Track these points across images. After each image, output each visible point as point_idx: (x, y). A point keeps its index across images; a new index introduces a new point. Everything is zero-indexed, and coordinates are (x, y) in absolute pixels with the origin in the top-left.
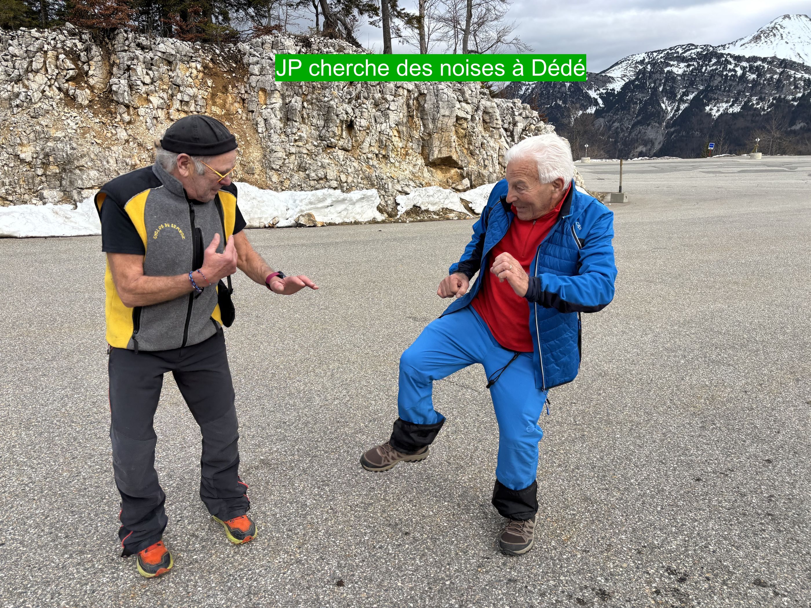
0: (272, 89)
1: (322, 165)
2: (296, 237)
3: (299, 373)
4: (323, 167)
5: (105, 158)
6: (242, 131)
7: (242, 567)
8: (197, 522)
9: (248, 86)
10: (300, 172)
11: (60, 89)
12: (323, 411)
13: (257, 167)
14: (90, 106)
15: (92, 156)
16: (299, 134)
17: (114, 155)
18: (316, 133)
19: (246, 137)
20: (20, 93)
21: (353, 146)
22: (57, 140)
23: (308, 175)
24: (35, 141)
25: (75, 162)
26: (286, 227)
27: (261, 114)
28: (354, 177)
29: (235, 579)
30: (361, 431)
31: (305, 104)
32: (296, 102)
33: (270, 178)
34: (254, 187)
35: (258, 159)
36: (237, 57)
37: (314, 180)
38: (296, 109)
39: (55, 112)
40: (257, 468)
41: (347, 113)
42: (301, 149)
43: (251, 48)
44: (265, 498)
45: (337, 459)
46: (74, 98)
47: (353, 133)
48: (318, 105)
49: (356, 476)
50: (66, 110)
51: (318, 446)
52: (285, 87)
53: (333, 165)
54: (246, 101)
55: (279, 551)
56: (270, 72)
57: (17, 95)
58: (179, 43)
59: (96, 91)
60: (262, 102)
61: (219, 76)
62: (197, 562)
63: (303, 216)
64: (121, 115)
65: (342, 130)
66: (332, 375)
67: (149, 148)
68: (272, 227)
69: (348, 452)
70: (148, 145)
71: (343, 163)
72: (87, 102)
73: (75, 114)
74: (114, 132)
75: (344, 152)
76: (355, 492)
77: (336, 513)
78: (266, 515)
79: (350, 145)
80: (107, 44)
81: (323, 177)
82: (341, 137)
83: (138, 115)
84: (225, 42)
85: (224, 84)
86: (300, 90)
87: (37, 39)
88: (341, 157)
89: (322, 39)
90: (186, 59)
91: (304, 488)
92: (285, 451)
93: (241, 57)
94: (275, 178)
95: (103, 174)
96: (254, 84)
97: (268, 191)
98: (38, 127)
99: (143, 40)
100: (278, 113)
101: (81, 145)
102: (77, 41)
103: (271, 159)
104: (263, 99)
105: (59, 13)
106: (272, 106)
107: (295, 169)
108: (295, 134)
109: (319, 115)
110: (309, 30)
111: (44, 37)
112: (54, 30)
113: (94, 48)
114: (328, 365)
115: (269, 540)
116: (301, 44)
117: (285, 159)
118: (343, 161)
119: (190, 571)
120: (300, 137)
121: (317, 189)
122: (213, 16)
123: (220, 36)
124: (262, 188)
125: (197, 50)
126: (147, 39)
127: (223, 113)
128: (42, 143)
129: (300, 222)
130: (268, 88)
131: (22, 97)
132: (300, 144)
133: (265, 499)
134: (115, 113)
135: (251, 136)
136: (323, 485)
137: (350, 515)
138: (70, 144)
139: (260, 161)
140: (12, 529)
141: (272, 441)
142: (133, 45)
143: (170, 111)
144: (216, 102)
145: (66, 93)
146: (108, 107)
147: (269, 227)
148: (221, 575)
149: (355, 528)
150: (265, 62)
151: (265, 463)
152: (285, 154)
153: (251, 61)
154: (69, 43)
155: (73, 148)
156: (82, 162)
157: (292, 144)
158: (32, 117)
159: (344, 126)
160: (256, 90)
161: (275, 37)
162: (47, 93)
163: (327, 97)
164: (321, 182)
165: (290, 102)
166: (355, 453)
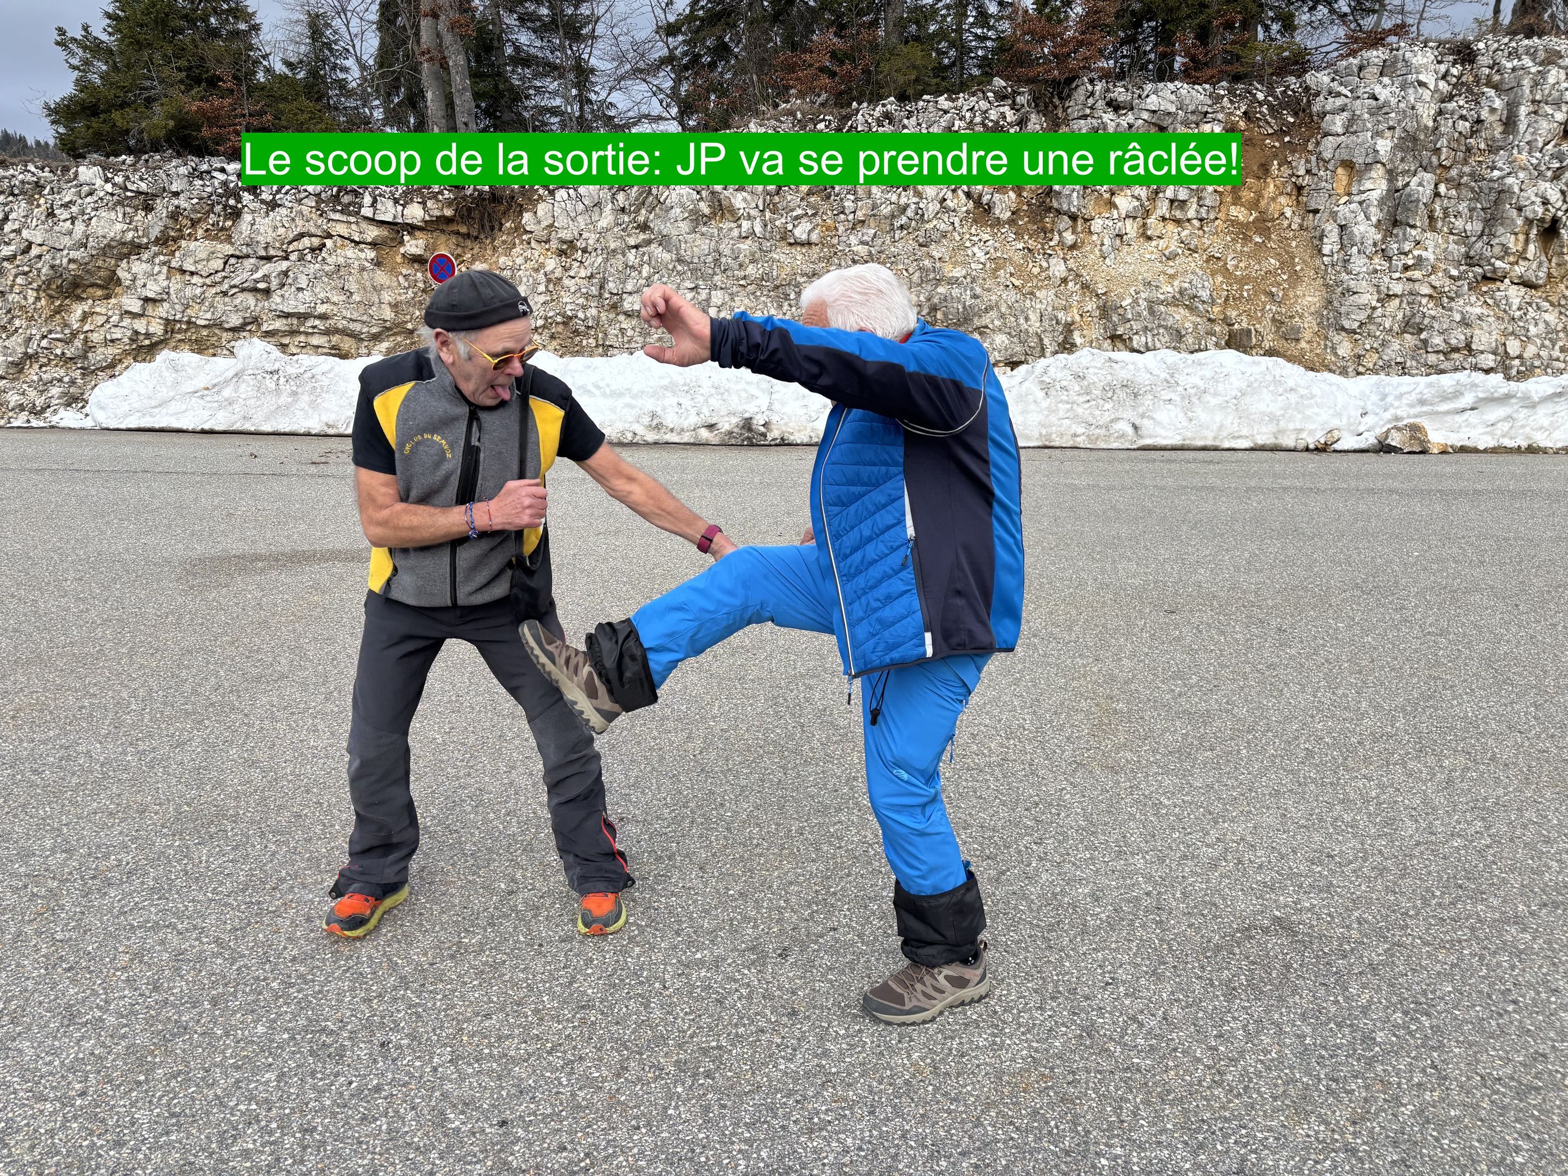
0: (1369, 160)
1: (1463, 319)
2: (1377, 473)
3: (1367, 760)
4: (1465, 323)
5: (1023, 312)
6: (1287, 252)
7: (1227, 1114)
8: (1141, 998)
9: (1313, 158)
10: (1407, 336)
11: (968, 195)
12: (1422, 853)
13: (1308, 325)
14: (1011, 222)
15: (1003, 310)
16: (1416, 253)
17: (1038, 306)
18: (1458, 250)
19: (1294, 265)
20: (908, 206)
21: (1549, 276)
22: (953, 282)
23: (1425, 342)
24: (920, 285)
25: (975, 320)
26: (1355, 451)
27: (1334, 215)
28: (1543, 346)
29: (1213, 1133)
30: (1517, 920)
31: (1442, 189)
32: (1420, 184)
33: (1334, 349)
34: (1296, 366)
35: (1312, 309)
36: (1299, 101)
37: (1437, 352)
38: (1418, 200)
39: (956, 234)
40: (1266, 931)
41: (1545, 202)
42: (1417, 285)
43: (1333, 80)
44: (1280, 996)
45: (1453, 966)
46: (988, 209)
47: (1554, 246)
48: (1472, 189)
49: (1501, 1015)
50: (973, 231)
51: (1407, 926)
52: (1399, 155)
53: (1491, 319)
54: (1305, 192)
55: (1308, 1114)
56: (1369, 125)
57: (904, 209)
58: (1184, 88)
59: (1025, 194)
60: (1341, 191)
61: (1254, 145)
62: (1139, 1070)
63: (1398, 429)
64: (1060, 234)
65: (1527, 241)
66: (1450, 781)
67: (1100, 292)
68: (1322, 449)
69: (1482, 958)
70: (1100, 286)
71: (1518, 314)
72: (1009, 214)
73: (986, 237)
74: (1045, 264)
75: (1523, 290)
76: (1494, 1049)
77: (1445, 1078)
78: (1280, 1032)
79: (1542, 275)
80: (1056, 107)
81: (1462, 345)
82: (1522, 256)
83: (1090, 233)
84: (1278, 75)
85: (1263, 161)
86: (1434, 159)
87: (946, 112)
88: (1516, 302)
89: (1506, 40)
90: (1194, 118)
91: (1370, 1002)
92: (1329, 915)
93: (1309, 101)
94: (1345, 349)
95: (1015, 340)
96: (1327, 155)
97: (1327, 375)
98: (927, 262)
99: (1120, 93)
100: (1373, 210)
101: (989, 290)
102: (1006, 109)
103: (1343, 310)
104: (1344, 183)
105: (984, 63)
106: (1364, 196)
107: (1396, 328)
108: (1406, 254)
109: (1471, 210)
110: (1475, 25)
111: (956, 108)
112: (973, 94)
113: (1033, 117)
114: (1440, 757)
115: (1286, 1083)
116: (1451, 58)
117: (1374, 308)
118: (1519, 309)
119: (1125, 1082)
120: (1420, 260)
121: (1442, 372)
122: (1259, 28)
123: (1269, 65)
124: (1312, 369)
125: (1218, 99)
126: (1127, 90)
127: (1251, 219)
128: (929, 288)
129: (1389, 441)
130: (1359, 160)
131: (910, 213)
132: (1417, 274)
133: (1280, 999)
134: (1052, 231)
135: (1304, 261)
136: (1416, 1011)
137: (1478, 1095)
138: (972, 289)
139: (1318, 313)
140: (849, 910)
141: (1301, 886)
142: (1101, 104)
143: (1149, 221)
144: (1240, 198)
145: (978, 203)
146: (1041, 221)
147: (1317, 449)
148: (1185, 1112)
149: (1491, 1128)
150: (1362, 107)
151: (1283, 926)
152: (1376, 297)
153: (1328, 108)
154: (993, 115)
155: (975, 297)
156: (986, 320)
157: (1397, 275)
158: (921, 245)
159: (1535, 231)
160: (1330, 166)
161: (1392, 50)
162: (949, 203)
163: (1500, 169)
164: (1456, 356)
165: (1407, 184)
166: (1499, 965)
